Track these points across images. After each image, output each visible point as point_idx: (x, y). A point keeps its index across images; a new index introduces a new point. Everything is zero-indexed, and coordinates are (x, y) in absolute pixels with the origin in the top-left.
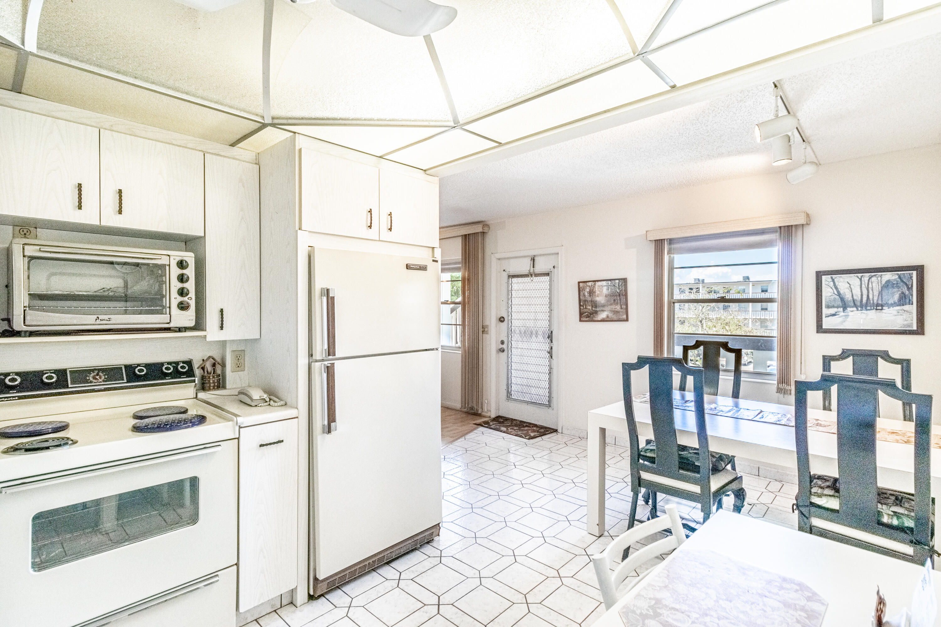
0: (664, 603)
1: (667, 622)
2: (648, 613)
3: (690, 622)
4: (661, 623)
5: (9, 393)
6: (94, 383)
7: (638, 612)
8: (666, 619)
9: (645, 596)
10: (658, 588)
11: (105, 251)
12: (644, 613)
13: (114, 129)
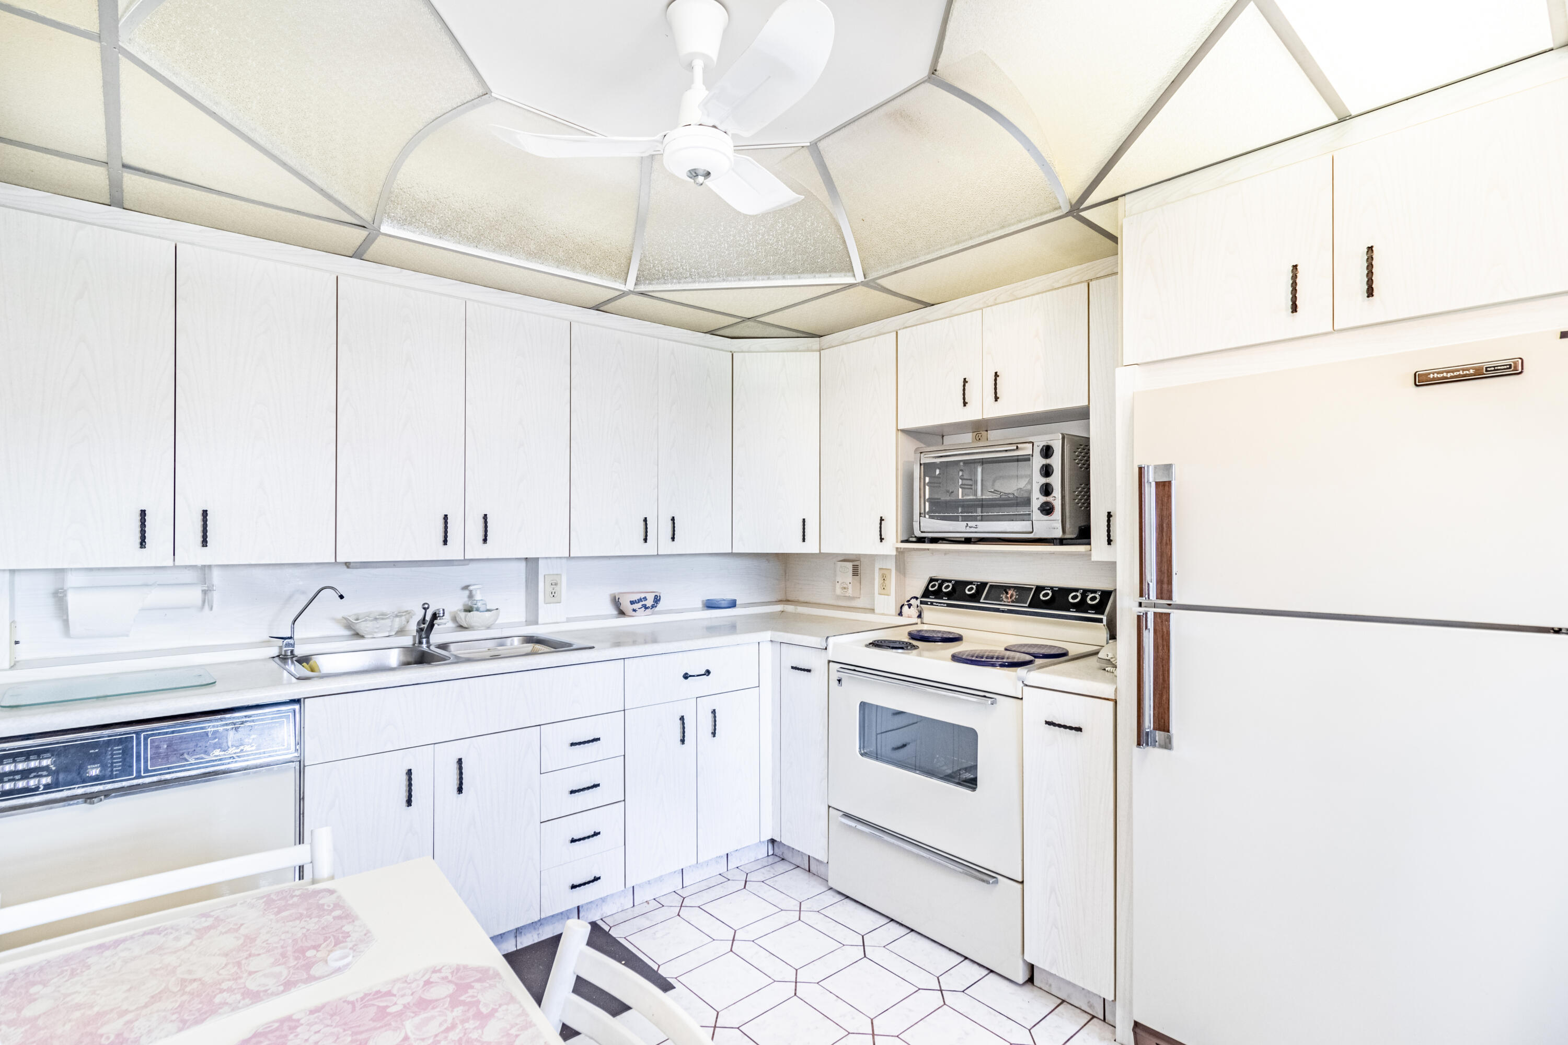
0: (471, 1022)
1: (433, 1008)
2: (467, 995)
3: (410, 1034)
4: (437, 1000)
5: (942, 599)
6: (1004, 602)
7: (477, 986)
8: (438, 1009)
9: (504, 1007)
10: (513, 1032)
11: (994, 447)
12: (469, 991)
13: (998, 301)
